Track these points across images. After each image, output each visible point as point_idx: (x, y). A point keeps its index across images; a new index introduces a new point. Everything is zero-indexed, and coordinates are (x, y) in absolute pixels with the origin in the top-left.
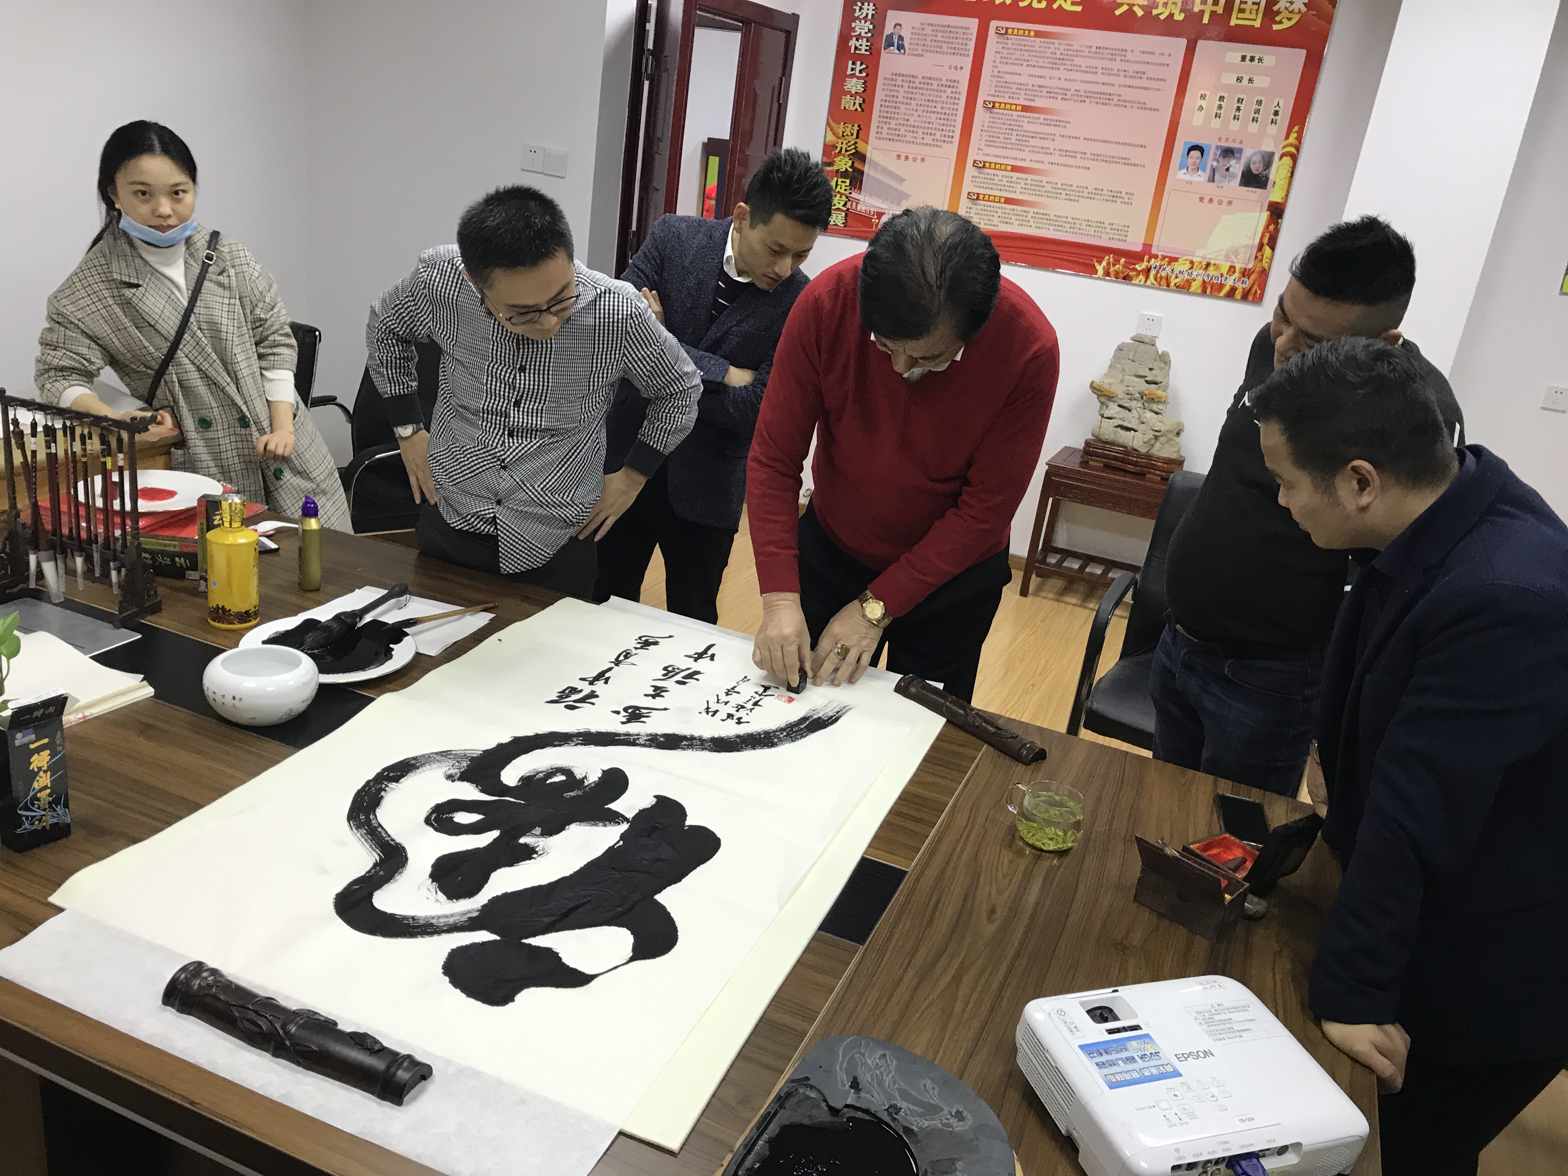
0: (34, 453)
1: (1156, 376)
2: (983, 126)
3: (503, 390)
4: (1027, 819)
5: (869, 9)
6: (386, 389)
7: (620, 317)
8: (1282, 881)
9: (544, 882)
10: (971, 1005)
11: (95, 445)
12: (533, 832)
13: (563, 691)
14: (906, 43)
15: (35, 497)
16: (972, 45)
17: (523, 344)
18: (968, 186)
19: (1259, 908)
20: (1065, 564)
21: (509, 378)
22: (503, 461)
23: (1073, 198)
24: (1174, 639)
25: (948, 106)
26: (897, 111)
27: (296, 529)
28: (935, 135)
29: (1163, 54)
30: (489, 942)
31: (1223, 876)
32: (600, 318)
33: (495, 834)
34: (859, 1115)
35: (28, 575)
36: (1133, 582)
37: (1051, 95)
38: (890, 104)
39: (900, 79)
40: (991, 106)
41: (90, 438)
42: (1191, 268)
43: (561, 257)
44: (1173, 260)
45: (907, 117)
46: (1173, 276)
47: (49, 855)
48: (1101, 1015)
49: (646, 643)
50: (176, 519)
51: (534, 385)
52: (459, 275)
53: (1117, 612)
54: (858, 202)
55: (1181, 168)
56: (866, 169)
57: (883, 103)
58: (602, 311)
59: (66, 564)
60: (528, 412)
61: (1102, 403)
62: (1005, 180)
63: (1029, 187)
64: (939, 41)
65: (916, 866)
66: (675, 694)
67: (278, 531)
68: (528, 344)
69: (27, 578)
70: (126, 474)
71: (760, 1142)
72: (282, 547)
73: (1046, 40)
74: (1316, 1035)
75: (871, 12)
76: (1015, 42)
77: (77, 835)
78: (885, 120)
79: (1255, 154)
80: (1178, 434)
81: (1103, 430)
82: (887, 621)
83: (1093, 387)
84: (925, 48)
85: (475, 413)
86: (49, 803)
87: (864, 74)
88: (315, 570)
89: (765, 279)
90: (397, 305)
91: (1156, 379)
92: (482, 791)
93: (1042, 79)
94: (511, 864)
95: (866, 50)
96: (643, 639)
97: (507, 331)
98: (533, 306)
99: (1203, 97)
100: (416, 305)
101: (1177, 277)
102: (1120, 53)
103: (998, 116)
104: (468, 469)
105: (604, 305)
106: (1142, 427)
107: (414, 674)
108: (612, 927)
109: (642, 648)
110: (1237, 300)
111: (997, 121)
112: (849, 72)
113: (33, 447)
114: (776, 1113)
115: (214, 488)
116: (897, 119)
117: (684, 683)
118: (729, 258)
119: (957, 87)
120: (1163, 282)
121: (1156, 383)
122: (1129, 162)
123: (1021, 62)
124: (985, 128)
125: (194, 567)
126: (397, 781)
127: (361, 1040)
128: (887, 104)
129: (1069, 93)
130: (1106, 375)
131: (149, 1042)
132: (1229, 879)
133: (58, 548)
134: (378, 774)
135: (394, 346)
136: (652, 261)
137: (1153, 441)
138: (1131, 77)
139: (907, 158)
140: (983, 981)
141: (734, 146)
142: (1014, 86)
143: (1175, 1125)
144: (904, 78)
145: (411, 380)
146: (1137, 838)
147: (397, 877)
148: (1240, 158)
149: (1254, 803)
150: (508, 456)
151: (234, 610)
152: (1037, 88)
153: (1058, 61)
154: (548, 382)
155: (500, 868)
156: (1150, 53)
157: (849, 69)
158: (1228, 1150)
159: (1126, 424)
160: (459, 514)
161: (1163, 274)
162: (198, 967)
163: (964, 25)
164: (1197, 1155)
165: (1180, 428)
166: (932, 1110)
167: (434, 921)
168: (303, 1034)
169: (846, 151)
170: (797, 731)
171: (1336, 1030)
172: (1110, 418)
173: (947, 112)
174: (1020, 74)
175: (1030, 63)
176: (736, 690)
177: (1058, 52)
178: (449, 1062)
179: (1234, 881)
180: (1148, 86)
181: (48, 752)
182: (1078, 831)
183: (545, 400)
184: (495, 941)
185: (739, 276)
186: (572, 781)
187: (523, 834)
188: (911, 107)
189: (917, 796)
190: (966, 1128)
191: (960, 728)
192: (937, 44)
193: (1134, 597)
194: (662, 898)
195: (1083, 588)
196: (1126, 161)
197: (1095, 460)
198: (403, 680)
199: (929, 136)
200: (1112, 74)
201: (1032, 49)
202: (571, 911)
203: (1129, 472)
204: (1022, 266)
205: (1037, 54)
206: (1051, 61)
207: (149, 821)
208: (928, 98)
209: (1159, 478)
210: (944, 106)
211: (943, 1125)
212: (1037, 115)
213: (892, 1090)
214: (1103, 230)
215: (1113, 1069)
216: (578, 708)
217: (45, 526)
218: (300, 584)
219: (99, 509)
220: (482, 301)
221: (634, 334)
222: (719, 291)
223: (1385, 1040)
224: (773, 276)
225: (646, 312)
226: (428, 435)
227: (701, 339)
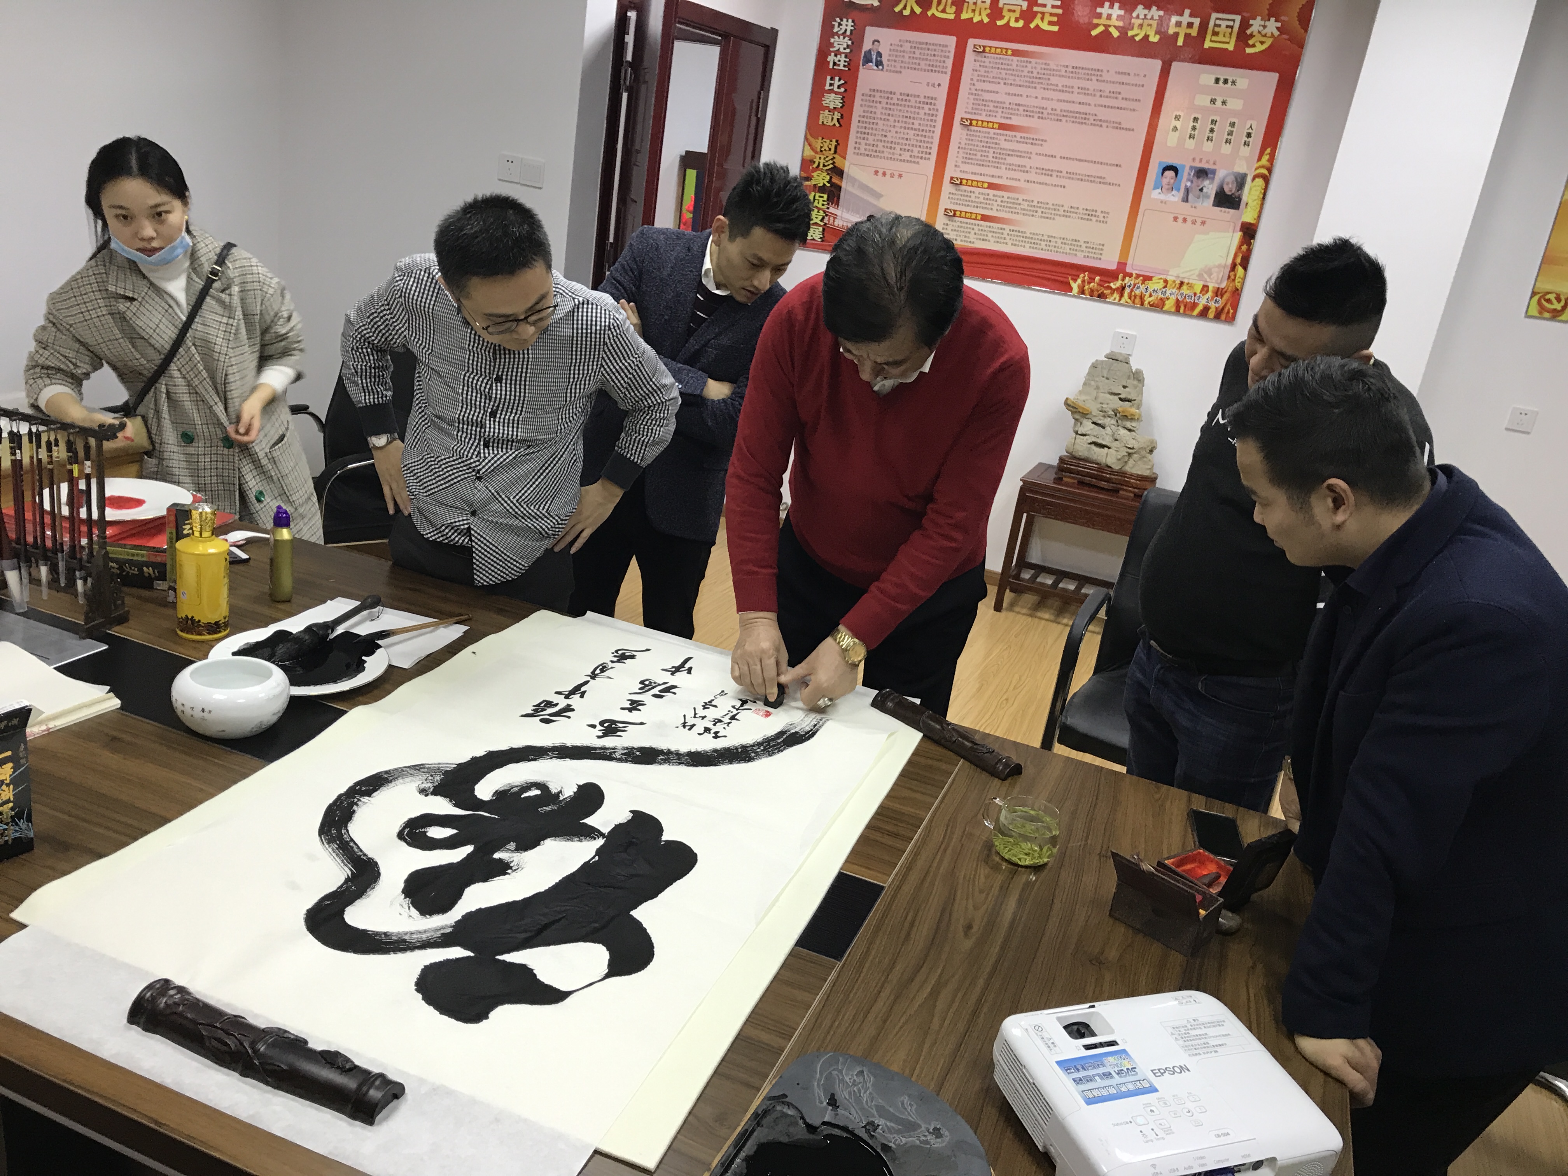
1: (1130, 393)
2: (960, 143)
3: (479, 400)
4: (1004, 834)
5: (847, 25)
6: (360, 397)
7: (598, 328)
8: (1255, 897)
9: (518, 897)
10: (947, 1022)
11: (61, 453)
12: (508, 846)
13: (539, 705)
14: (884, 59)
16: (949, 63)
17: (500, 354)
18: (945, 203)
19: (1232, 923)
20: (1039, 580)
21: (485, 388)
22: (478, 471)
23: (1049, 216)
24: (1148, 655)
25: (926, 122)
26: (874, 126)
27: (268, 539)
28: (912, 151)
29: (1138, 75)
30: (464, 958)
31: (1198, 891)
32: (577, 329)
33: (469, 849)
34: (837, 1132)
36: (1108, 598)
37: (1028, 113)
38: (868, 120)
39: (878, 94)
40: (968, 124)
41: (57, 445)
42: (1165, 287)
43: (539, 267)
44: (1147, 278)
45: (884, 133)
46: (1148, 294)
47: (13, 870)
48: (1078, 1031)
49: (623, 657)
50: (144, 528)
51: (510, 395)
52: (436, 284)
53: (1091, 628)
54: (835, 216)
55: (1155, 188)
56: (844, 185)
57: (862, 119)
58: (580, 322)
59: (30, 574)
60: (504, 423)
61: (1076, 420)
62: (982, 197)
63: (1005, 204)
64: (917, 59)
65: (893, 881)
66: (651, 707)
67: (249, 541)
68: (505, 354)
70: (94, 482)
71: (738, 1160)
72: (252, 557)
73: (1023, 59)
74: (1289, 1048)
75: (849, 28)
76: (992, 60)
77: (39, 849)
78: (863, 136)
79: (1228, 175)
80: (1151, 451)
81: (1077, 447)
83: (1068, 404)
84: (903, 65)
85: (450, 423)
86: (12, 817)
87: (842, 90)
88: (287, 581)
89: (744, 293)
90: (373, 313)
91: (1129, 397)
92: (456, 805)
93: (1019, 98)
94: (485, 880)
95: (845, 66)
96: (620, 652)
97: (483, 340)
98: (510, 316)
99: (1177, 118)
100: (391, 314)
101: (1151, 296)
102: (1096, 73)
103: (975, 134)
104: (442, 479)
105: (582, 316)
106: (1116, 444)
107: (387, 686)
108: (588, 944)
109: (618, 661)
110: (1209, 320)
111: (974, 138)
112: (827, 87)
114: (753, 1131)
115: (183, 496)
116: (875, 135)
117: (661, 697)
118: (707, 270)
119: (934, 104)
120: (1138, 300)
121: (1129, 401)
122: (1105, 180)
123: (998, 81)
124: (963, 145)
125: (163, 577)
126: (369, 795)
127: (332, 1059)
128: (865, 119)
129: (1045, 112)
130: (1080, 392)
131: (114, 1061)
132: (1204, 894)
133: (22, 559)
134: (350, 788)
135: (368, 355)
136: (631, 274)
137: (1126, 459)
138: (1107, 97)
139: (884, 174)
140: (960, 995)
141: (712, 159)
142: (991, 104)
143: (1152, 1141)
144: (882, 95)
145: (386, 390)
146: (1112, 853)
147: (369, 892)
148: (1213, 178)
149: (1226, 819)
150: (484, 467)
151: (204, 621)
152: (1014, 107)
153: (1034, 80)
154: (525, 393)
155: (474, 883)
156: (1125, 73)
157: (828, 84)
158: (1203, 1165)
159: (1100, 441)
160: (433, 525)
161: (1138, 292)
162: (165, 984)
163: (942, 43)
164: (1173, 1171)
165: (1153, 445)
166: (910, 1127)
167: (407, 937)
168: (270, 1053)
169: (824, 166)
170: (774, 746)
171: (1309, 1045)
172: (1084, 435)
173: (925, 128)
174: (997, 92)
175: (1007, 81)
176: (713, 703)
177: (1035, 71)
178: (422, 1081)
179: (1208, 896)
180: (1123, 106)
181: (10, 765)
182: (1054, 847)
183: (522, 411)
184: (469, 958)
185: (718, 288)
186: (547, 795)
187: (498, 849)
188: (889, 123)
189: (896, 811)
190: (944, 1144)
191: (937, 742)
192: (915, 61)
193: (1108, 613)
194: (638, 913)
195: (1057, 604)
196: (1102, 180)
197: (1069, 477)
198: (376, 692)
199: (906, 153)
200: (1088, 94)
201: (1009, 67)
202: (546, 927)
203: (1103, 489)
204: (997, 283)
205: (1014, 73)
206: (1028, 79)
207: (114, 835)
208: (905, 114)
209: (1132, 495)
210: (922, 122)
211: (921, 1142)
212: (1013, 133)
213: (870, 1107)
214: (1078, 248)
215: (1090, 1085)
216: (553, 721)
217: (10, 534)
218: (271, 595)
219: (65, 517)
220: (459, 310)
221: (612, 345)
222: (697, 304)
223: (1357, 1054)
224: (752, 289)
225: (625, 323)
226: (403, 445)
227: (680, 351)
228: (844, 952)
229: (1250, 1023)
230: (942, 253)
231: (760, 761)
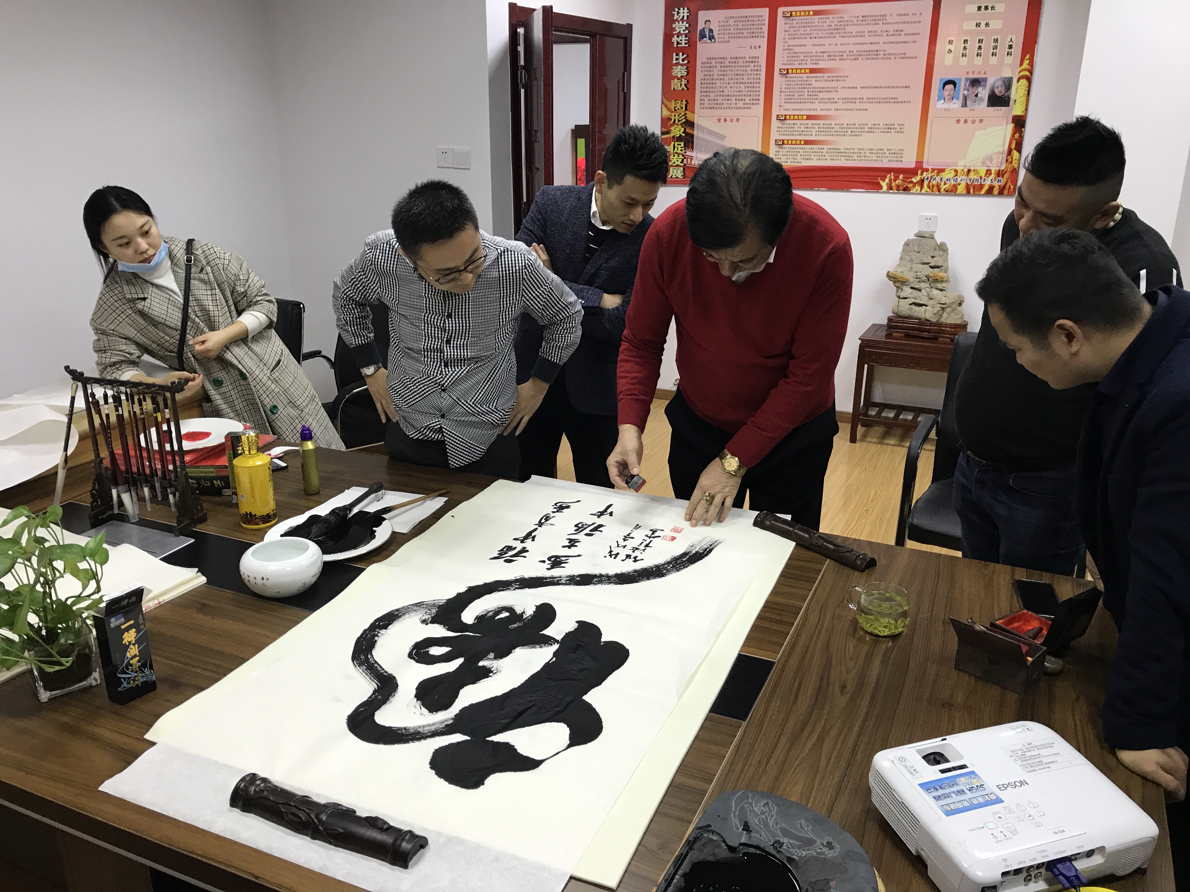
0: (108, 416)
1: (937, 261)
2: (781, 88)
3: (437, 333)
4: (866, 614)
5: (684, 12)
6: (352, 341)
7: (517, 268)
8: (1073, 643)
9: (499, 693)
10: (832, 760)
11: (148, 405)
12: (488, 656)
13: (502, 550)
14: (715, 34)
15: (112, 448)
16: (765, 28)
17: (448, 297)
18: (774, 135)
19: (1055, 666)
20: (883, 415)
21: (440, 323)
22: (443, 385)
23: (857, 134)
24: (968, 462)
25: (753, 77)
26: (714, 86)
27: (298, 450)
28: (745, 100)
29: (915, 14)
30: (463, 741)
31: (1024, 643)
32: (502, 271)
33: (461, 660)
34: (752, 850)
35: (113, 505)
36: (935, 422)
37: (832, 58)
38: (708, 82)
39: (713, 61)
40: (785, 73)
41: (145, 400)
42: (956, 175)
43: (469, 229)
44: (941, 171)
45: (722, 90)
46: (943, 183)
47: (142, 705)
48: (935, 759)
49: (561, 508)
50: (212, 452)
51: (459, 326)
52: (396, 252)
53: (926, 446)
54: (692, 158)
55: (939, 100)
56: (695, 133)
57: (703, 82)
58: (503, 266)
59: (137, 495)
60: (457, 347)
61: (898, 287)
62: (803, 127)
63: (822, 130)
64: (740, 29)
65: (781, 657)
66: (585, 543)
67: (286, 453)
68: (452, 297)
69: (112, 507)
70: (172, 424)
71: (677, 877)
72: (289, 465)
73: (822, 16)
74: (1112, 761)
75: (686, 15)
76: (798, 21)
77: (160, 688)
78: (705, 94)
79: (997, 80)
80: (960, 304)
81: (901, 308)
82: (743, 472)
83: (889, 276)
84: (730, 36)
85: (418, 352)
86: (139, 667)
87: (686, 62)
88: (314, 478)
89: (624, 226)
90: (353, 279)
91: (938, 264)
92: (448, 630)
93: (823, 47)
94: (474, 683)
95: (685, 44)
96: (558, 505)
97: (435, 289)
98: (454, 268)
99: (950, 42)
100: (366, 277)
101: (945, 184)
102: (882, 18)
103: (792, 79)
104: (418, 394)
105: (505, 261)
106: (931, 302)
107: (392, 548)
108: (553, 723)
109: (557, 511)
110: (995, 196)
111: (791, 83)
112: (674, 62)
113: (107, 412)
114: (687, 854)
116: (715, 92)
117: (591, 535)
118: (594, 213)
119: (758, 62)
120: (935, 189)
121: (938, 267)
122: (898, 100)
123: (805, 36)
124: (783, 90)
125: (227, 486)
126: (386, 628)
127: (374, 822)
128: (706, 81)
129: (845, 55)
130: (898, 265)
131: (222, 835)
132: (1029, 645)
133: (131, 484)
134: (372, 624)
135: (354, 309)
136: (538, 223)
137: (941, 312)
138: (892, 35)
139: (725, 120)
140: (841, 739)
141: (594, 128)
142: (802, 55)
143: (1002, 841)
144: (717, 61)
145: (369, 333)
146: (951, 619)
147: (391, 699)
148: (986, 85)
149: (1046, 584)
150: (446, 381)
151: (259, 514)
152: (820, 54)
153: (834, 31)
154: (469, 323)
155: (466, 685)
156: (905, 15)
157: (674, 59)
158: (1046, 856)
159: (917, 301)
160: (415, 428)
161: (934, 182)
162: (253, 777)
163: (758, 14)
164: (1021, 862)
165: (961, 299)
166: (808, 843)
167: (421, 730)
168: (331, 821)
169: (679, 121)
170: (680, 563)
171: (1128, 756)
172: (906, 298)
173: (752, 81)
174: (805, 45)
175: (811, 36)
176: (631, 536)
177: (833, 25)
178: (440, 834)
179: (1033, 646)
180: (906, 40)
181: (134, 630)
182: (906, 618)
183: (468, 337)
184: (466, 741)
185: (603, 225)
186: (514, 616)
187: (482, 659)
188: (725, 82)
189: (779, 604)
190: (836, 854)
191: (808, 548)
192: (739, 31)
193: (937, 434)
194: (588, 698)
195: (899, 431)
196: (896, 100)
197: (897, 332)
198: (385, 553)
199: (741, 102)
200: (877, 35)
201: (812, 25)
202: (521, 714)
203: (923, 338)
204: (823, 191)
205: (817, 28)
206: (828, 32)
207: (210, 674)
208: (736, 73)
209: (949, 340)
210: (749, 77)
211: (817, 853)
212: (822, 75)
213: (776, 829)
214: (883, 155)
215: (948, 801)
216: (514, 561)
217: (121, 467)
218: (305, 490)
219: (156, 451)
220: (415, 269)
221: (528, 279)
222: (590, 239)
223: (1168, 760)
224: (628, 222)
225: (536, 261)
226: (387, 372)
227: (581, 276)
228: (748, 714)
229: (1078, 743)
230: (775, 174)
231: (670, 576)
